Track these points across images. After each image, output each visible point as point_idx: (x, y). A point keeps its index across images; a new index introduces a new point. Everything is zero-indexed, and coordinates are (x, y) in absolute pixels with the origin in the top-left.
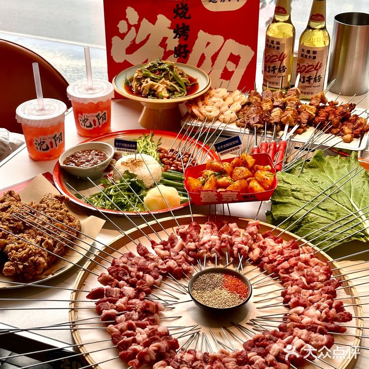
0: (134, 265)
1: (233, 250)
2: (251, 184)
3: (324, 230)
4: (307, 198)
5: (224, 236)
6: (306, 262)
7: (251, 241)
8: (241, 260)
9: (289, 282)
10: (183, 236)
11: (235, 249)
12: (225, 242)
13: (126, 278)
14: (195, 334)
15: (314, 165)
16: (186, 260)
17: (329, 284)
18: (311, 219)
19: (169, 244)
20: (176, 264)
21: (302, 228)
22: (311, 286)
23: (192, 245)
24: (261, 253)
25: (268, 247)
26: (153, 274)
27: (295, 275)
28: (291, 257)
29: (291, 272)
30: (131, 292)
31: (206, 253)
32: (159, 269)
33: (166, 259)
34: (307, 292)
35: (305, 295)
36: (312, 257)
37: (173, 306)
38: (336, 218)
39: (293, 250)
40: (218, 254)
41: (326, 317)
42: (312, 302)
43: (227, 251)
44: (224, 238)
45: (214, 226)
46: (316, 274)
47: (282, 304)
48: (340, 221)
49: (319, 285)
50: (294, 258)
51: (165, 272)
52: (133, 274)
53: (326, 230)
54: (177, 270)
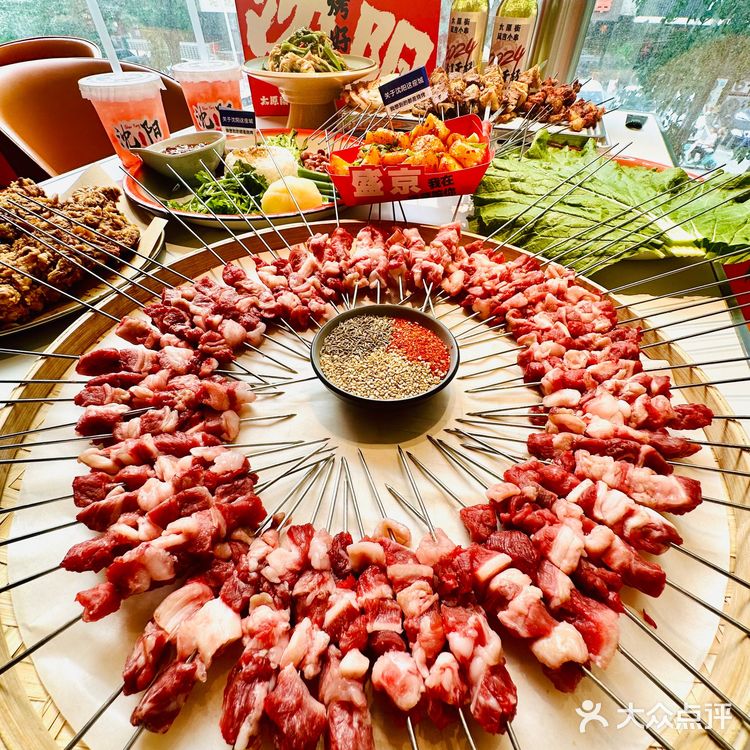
0: (208, 301)
1: (413, 273)
2: (444, 160)
3: (580, 239)
4: (539, 191)
5: (396, 247)
6: (560, 294)
7: (447, 257)
8: (428, 292)
9: (533, 334)
10: (318, 250)
11: (417, 272)
12: (396, 258)
13: (178, 327)
14: (322, 464)
15: (536, 153)
16: (319, 293)
17: (622, 337)
18: (552, 221)
19: (289, 265)
20: (298, 301)
21: (536, 238)
22: (583, 342)
23: (332, 267)
24: (466, 280)
25: (479, 268)
26: (247, 318)
27: (542, 320)
28: (529, 284)
29: (531, 314)
30: (180, 359)
31: (359, 279)
32: (260, 309)
33: (277, 291)
34: (579, 355)
35: (575, 362)
36: (571, 283)
37: (279, 389)
38: (602, 217)
39: (529, 273)
40: (383, 281)
41: (648, 418)
42: (598, 379)
43: (401, 275)
44: (395, 252)
45: (377, 235)
46: (585, 316)
47: (521, 382)
48: (609, 221)
49: (600, 339)
50: (535, 286)
51: (272, 315)
52: (197, 319)
53: (584, 237)
54: (297, 312)
